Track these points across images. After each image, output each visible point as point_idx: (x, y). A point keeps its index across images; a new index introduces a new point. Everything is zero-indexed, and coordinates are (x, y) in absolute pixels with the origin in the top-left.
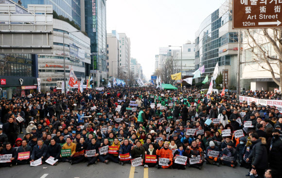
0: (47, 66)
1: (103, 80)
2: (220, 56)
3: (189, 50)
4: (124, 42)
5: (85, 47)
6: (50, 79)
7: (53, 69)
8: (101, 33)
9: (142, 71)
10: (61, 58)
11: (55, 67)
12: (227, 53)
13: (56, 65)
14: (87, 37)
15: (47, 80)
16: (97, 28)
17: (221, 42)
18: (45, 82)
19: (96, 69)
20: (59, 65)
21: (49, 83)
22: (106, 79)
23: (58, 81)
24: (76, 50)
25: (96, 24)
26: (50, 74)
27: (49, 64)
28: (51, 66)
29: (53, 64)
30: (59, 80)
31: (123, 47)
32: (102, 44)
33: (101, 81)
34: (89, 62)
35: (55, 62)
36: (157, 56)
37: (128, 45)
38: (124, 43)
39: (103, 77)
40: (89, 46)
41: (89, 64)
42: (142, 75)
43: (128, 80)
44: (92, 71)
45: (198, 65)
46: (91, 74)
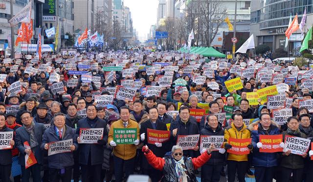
1: (66, 37)
9: (131, 22)
19: (54, 14)
22: (72, 34)
33: (62, 38)
39: (65, 32)
41: (41, 3)
42: (131, 29)
43: (112, 39)
44: (46, 18)
45: (259, 11)
46: (44, 24)
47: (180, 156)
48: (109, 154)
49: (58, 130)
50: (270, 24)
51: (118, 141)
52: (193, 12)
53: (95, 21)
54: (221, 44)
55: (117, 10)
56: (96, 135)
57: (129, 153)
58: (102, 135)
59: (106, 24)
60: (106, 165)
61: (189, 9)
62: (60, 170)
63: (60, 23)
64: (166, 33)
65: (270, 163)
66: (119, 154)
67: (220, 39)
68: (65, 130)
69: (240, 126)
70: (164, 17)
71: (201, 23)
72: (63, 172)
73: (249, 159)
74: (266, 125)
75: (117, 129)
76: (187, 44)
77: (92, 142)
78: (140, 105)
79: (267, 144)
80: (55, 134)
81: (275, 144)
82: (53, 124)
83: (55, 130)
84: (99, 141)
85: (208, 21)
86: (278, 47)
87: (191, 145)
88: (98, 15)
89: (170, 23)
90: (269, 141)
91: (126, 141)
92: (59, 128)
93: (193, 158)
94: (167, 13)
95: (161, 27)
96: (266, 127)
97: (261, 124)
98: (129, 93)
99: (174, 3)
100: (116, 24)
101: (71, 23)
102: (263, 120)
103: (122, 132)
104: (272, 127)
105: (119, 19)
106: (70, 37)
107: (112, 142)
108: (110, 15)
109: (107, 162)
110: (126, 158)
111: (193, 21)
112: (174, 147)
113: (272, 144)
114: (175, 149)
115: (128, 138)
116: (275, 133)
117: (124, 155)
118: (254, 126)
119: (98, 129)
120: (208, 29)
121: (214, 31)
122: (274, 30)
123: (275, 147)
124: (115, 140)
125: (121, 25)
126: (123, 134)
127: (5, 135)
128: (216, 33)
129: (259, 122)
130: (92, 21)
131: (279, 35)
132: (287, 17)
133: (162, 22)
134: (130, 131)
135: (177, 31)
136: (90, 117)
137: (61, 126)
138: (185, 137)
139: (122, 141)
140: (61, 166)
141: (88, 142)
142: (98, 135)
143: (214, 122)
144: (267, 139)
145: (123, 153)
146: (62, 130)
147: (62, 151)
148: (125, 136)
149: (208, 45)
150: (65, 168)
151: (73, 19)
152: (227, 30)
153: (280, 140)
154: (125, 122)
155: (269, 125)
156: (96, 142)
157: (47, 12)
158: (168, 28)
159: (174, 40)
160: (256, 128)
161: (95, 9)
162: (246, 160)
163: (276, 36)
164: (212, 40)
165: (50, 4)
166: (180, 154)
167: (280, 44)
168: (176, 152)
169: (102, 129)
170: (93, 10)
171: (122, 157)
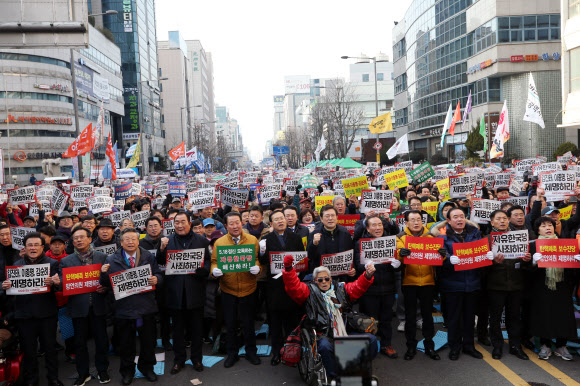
0: (12, 121)
1: (156, 159)
2: (471, 79)
3: (366, 78)
4: (198, 62)
5: (109, 69)
6: (23, 156)
7: (28, 127)
8: (145, 36)
9: (240, 138)
10: (49, 96)
11: (33, 121)
12: (494, 70)
13: (37, 116)
14: (112, 45)
15: (14, 159)
16: (134, 22)
17: (475, 43)
18: (11, 164)
19: (138, 130)
20: (44, 116)
21: (18, 165)
22: (163, 155)
23: (44, 161)
24: (88, 76)
25: (133, 11)
26: (21, 140)
27: (17, 115)
28: (22, 121)
29: (28, 115)
30: (46, 156)
31: (197, 75)
32: (150, 64)
33: (151, 161)
34: (120, 110)
35: (34, 109)
36: (278, 99)
37: (209, 73)
38: (199, 66)
39: (154, 152)
40: (118, 69)
41: (119, 116)
42: (241, 147)
43: (217, 159)
44: (127, 136)
45: (405, 109)
46: (125, 144)
47: (328, 284)
48: (213, 291)
49: (128, 256)
50: (422, 123)
51: (225, 267)
52: (321, 117)
53: (193, 136)
54: (359, 154)
55: (220, 124)
56: (193, 260)
57: (245, 285)
58: (202, 260)
59: (207, 141)
60: (210, 311)
61: (315, 114)
62: (135, 321)
63: (146, 142)
64: (286, 149)
65: (471, 285)
66: (229, 288)
67: (357, 149)
68: (139, 255)
69: (419, 229)
70: (283, 129)
71: (331, 129)
72: (139, 323)
73: (436, 282)
74: (458, 227)
75: (223, 248)
76: (315, 158)
77: (186, 272)
78: (259, 214)
79: (466, 256)
80: (124, 262)
81: (478, 254)
82: (119, 246)
83: (123, 256)
84: (198, 270)
85: (341, 126)
86: (434, 153)
87: (343, 268)
88: (197, 130)
89: (291, 135)
90: (468, 251)
91: (238, 266)
92: (131, 253)
93: (347, 283)
94: (287, 122)
95: (279, 141)
96: (459, 230)
97: (449, 226)
98: (237, 198)
99: (295, 110)
100: (221, 139)
101: (161, 141)
102: (453, 219)
103: (231, 251)
104: (469, 228)
105: (225, 134)
106: (161, 159)
107: (216, 271)
108: (212, 128)
109: (213, 305)
110: (242, 294)
111: (321, 128)
112: (316, 269)
113: (473, 255)
114: (318, 273)
115: (241, 263)
116: (474, 237)
117: (238, 290)
118: (439, 229)
119: (196, 250)
120: (341, 135)
121: (350, 138)
122: (427, 131)
123: (478, 259)
124: (220, 267)
125: (228, 142)
126: (232, 255)
127: (35, 270)
128: (352, 141)
129: (447, 223)
130: (190, 138)
131: (434, 138)
132: (443, 113)
133: (280, 136)
134: (243, 251)
135: (300, 143)
136: (180, 233)
137: (133, 249)
138: (334, 257)
139: (232, 267)
140: (135, 314)
141: (181, 272)
142: (196, 261)
143: (378, 227)
144: (465, 249)
145: (235, 287)
146: (134, 256)
147: (137, 290)
148: (237, 259)
149: (343, 156)
150: (144, 316)
151: (163, 134)
152: (366, 137)
153: (485, 247)
154: (236, 236)
155: (463, 227)
156: (192, 271)
157: (128, 129)
158: (288, 142)
159: (299, 156)
160: (443, 232)
161: (192, 120)
162: (433, 284)
163: (430, 139)
164: (347, 150)
165: (132, 117)
166: (327, 280)
167: (436, 149)
168: (320, 276)
169: (203, 250)
170: (189, 123)
171: (235, 294)
